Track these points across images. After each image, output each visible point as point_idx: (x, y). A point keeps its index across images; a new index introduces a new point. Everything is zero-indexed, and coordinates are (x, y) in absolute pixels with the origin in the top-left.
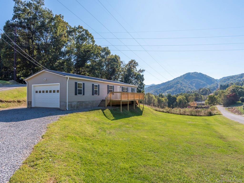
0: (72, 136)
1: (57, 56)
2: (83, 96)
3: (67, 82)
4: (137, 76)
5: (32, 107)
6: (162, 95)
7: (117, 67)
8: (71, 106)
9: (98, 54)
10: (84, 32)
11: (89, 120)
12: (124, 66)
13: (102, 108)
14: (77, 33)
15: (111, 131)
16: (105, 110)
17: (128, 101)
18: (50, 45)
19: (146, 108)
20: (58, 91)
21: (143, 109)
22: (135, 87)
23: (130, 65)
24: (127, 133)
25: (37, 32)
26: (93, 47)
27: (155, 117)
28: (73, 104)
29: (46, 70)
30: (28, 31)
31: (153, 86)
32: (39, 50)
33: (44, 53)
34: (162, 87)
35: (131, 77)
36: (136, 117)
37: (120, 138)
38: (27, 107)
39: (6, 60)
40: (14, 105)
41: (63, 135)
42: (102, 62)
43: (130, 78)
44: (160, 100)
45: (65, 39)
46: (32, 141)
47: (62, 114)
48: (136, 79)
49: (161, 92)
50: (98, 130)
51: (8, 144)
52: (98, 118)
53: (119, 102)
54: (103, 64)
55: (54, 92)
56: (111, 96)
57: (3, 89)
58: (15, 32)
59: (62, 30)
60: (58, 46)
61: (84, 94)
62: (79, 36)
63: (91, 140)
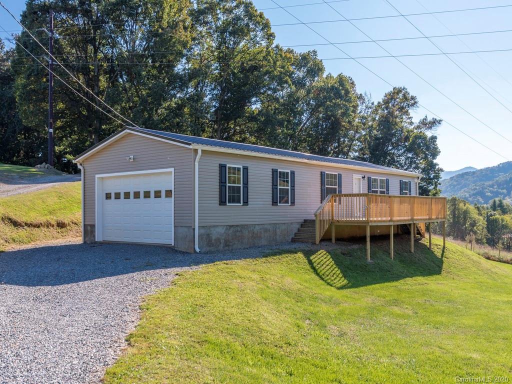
0: (221, 342)
1: (163, 87)
2: (245, 207)
3: (197, 164)
4: (414, 142)
5: (96, 243)
6: (501, 205)
7: (345, 114)
8: (206, 238)
9: (284, 74)
10: (242, 8)
11: (268, 287)
12: (370, 110)
13: (303, 246)
14: (220, 16)
15: (345, 327)
16: (313, 252)
17: (391, 223)
18: (143, 56)
19: (454, 250)
20: (169, 193)
21: (443, 251)
22: (413, 178)
23: (390, 105)
24: (399, 336)
25: (108, 22)
26: (268, 53)
27: (489, 281)
28: (216, 233)
29: (135, 128)
30: (84, 22)
31: (467, 174)
32: (112, 73)
33: (127, 82)
34: (502, 177)
35: (392, 144)
36: (420, 279)
37: (379, 354)
38: (81, 242)
39: (29, 107)
40: (48, 234)
41: (191, 337)
42: (297, 101)
43: (390, 148)
44: (496, 221)
45: (186, 37)
46: (98, 354)
47: (182, 264)
48: (409, 150)
49: (497, 194)
50: (300, 323)
51: (29, 359)
52: (295, 280)
53: (361, 226)
54: (301, 106)
55: (158, 194)
56: (334, 208)
57: (19, 188)
58: (51, 27)
59: (175, 10)
60: (165, 57)
61: (247, 202)
62: (227, 24)
63: (281, 358)
